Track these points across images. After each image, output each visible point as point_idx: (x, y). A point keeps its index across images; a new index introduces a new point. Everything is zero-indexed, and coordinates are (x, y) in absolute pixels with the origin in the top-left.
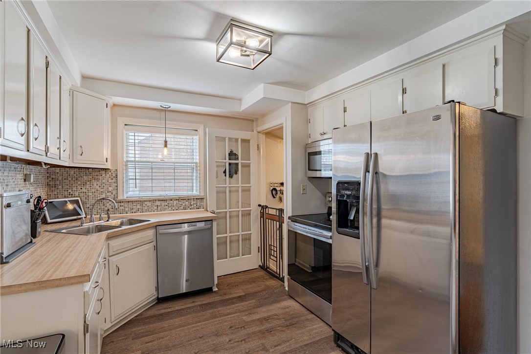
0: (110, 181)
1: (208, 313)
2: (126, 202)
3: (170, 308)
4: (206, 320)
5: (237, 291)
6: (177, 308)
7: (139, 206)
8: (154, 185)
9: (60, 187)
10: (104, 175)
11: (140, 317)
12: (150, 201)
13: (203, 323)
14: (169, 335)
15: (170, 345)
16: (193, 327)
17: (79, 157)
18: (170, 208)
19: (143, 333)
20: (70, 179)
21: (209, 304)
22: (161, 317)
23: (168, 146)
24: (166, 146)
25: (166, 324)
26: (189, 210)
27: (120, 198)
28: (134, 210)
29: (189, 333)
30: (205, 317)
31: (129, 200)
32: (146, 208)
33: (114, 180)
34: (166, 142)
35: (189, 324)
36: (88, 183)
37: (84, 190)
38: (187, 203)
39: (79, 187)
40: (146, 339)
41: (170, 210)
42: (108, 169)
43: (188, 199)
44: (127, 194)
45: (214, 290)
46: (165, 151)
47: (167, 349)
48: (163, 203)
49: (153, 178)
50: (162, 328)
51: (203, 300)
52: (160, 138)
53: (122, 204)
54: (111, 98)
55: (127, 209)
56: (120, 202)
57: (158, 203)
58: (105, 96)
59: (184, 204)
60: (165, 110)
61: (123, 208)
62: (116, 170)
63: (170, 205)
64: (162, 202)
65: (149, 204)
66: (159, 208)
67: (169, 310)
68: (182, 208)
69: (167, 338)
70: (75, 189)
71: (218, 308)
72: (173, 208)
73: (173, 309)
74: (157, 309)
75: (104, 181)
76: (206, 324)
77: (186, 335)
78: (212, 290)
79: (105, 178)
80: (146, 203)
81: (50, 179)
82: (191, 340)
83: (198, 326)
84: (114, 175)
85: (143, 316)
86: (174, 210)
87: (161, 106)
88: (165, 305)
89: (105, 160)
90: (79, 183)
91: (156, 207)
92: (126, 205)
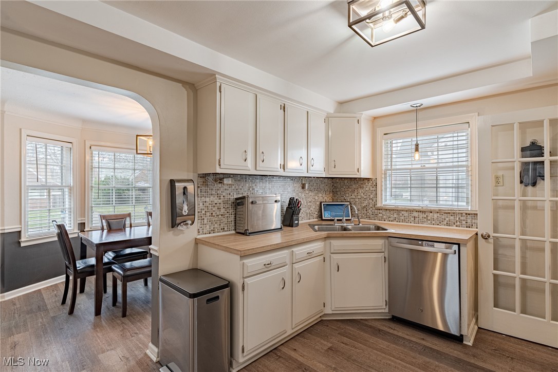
0: (371, 189)
1: (422, 359)
2: (384, 209)
3: (394, 330)
4: (412, 364)
5: (498, 364)
6: (400, 334)
7: (395, 216)
8: (412, 193)
9: (339, 193)
10: (367, 184)
11: (363, 322)
12: (406, 211)
13: (404, 364)
14: (362, 350)
15: (354, 357)
16: (390, 360)
17: (334, 170)
18: (429, 222)
19: (350, 334)
20: (345, 187)
21: (438, 352)
22: (377, 332)
23: (419, 149)
24: (417, 150)
25: (373, 340)
26: (454, 227)
27: (379, 205)
28: (391, 219)
29: (379, 362)
30: (414, 360)
31: (387, 208)
32: (402, 218)
33: (374, 189)
34: (417, 145)
35: (390, 355)
36: (356, 190)
37: (353, 197)
38: (452, 218)
39: (350, 194)
40: (345, 339)
41: (429, 224)
42: (370, 179)
43: (454, 213)
44: (386, 203)
45: (464, 342)
46: (417, 156)
47: (347, 358)
48: (421, 215)
49: (412, 186)
50: (367, 341)
51: (436, 345)
52: (410, 142)
53: (381, 211)
54: (362, 114)
55: (385, 217)
56: (379, 209)
57: (416, 214)
58: (355, 113)
59: (447, 219)
60: (417, 110)
61: (381, 215)
62: (376, 179)
63: (429, 218)
64: (420, 213)
65: (406, 214)
66: (417, 219)
67: (391, 331)
68: (445, 223)
69: (358, 351)
70: (347, 195)
71: (441, 363)
72: (433, 222)
73: (395, 333)
74: (384, 323)
75: (367, 189)
76: (405, 366)
77: (375, 361)
78: (462, 341)
79: (368, 186)
80: (402, 212)
81: (334, 187)
82: (373, 368)
83: (395, 362)
84: (375, 184)
85: (366, 323)
86: (434, 224)
87: (411, 106)
88: (393, 325)
89: (356, 171)
90: (350, 190)
91: (413, 219)
92: (384, 213)
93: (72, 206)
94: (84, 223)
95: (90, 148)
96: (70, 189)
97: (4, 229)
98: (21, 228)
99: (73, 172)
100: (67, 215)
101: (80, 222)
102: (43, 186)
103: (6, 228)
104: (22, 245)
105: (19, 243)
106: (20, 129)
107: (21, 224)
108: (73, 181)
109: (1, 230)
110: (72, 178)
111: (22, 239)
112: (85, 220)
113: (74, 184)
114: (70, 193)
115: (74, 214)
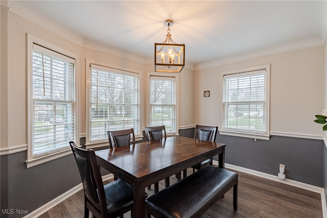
93: (75, 121)
94: (85, 138)
95: (90, 66)
96: (73, 105)
97: (8, 150)
98: (27, 147)
99: (76, 88)
100: (70, 131)
101: (81, 137)
102: (48, 100)
103: (10, 148)
104: (29, 166)
105: (25, 164)
106: (26, 34)
107: (27, 143)
108: (76, 96)
109: (1, 151)
110: (74, 94)
111: (29, 160)
112: (85, 135)
113: (76, 99)
114: (73, 108)
115: (76, 129)
